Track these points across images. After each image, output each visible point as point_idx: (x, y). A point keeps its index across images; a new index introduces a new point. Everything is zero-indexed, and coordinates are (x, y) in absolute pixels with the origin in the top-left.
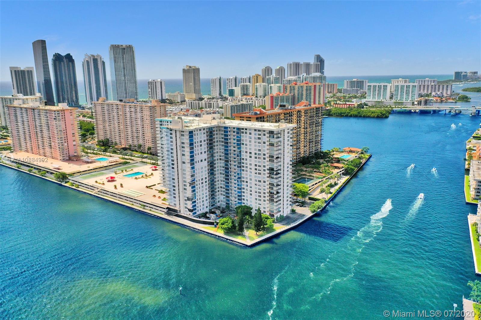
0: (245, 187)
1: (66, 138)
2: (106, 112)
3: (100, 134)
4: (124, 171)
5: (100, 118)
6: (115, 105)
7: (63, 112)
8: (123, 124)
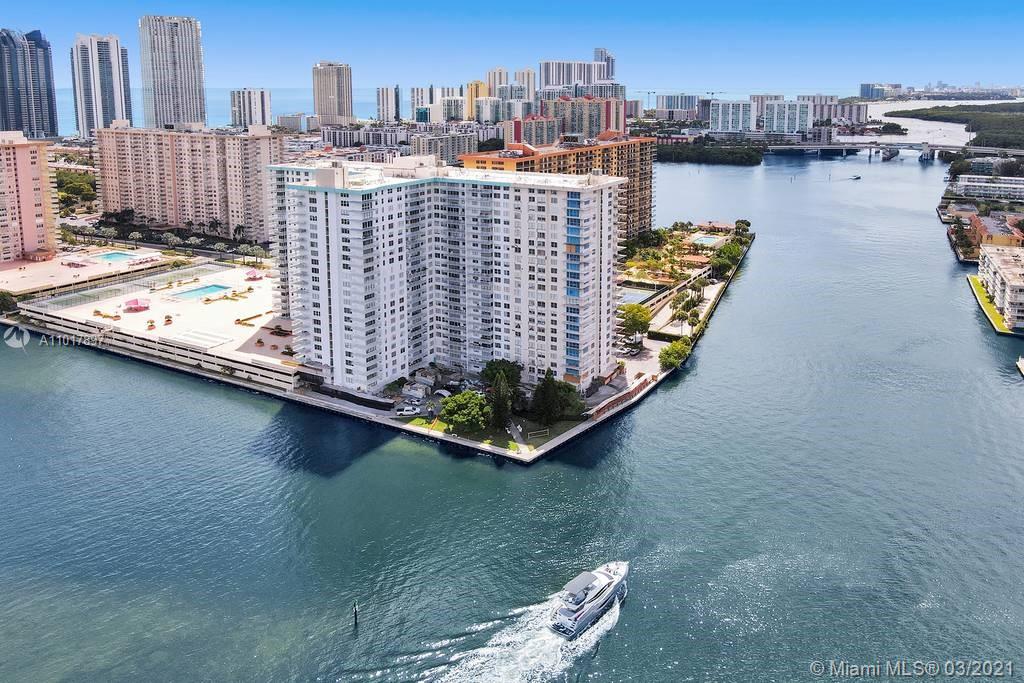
0: (503, 318)
1: (17, 210)
2: (129, 151)
3: (112, 200)
4: (175, 285)
5: (112, 164)
6: (152, 137)
7: (11, 151)
8: (174, 178)
